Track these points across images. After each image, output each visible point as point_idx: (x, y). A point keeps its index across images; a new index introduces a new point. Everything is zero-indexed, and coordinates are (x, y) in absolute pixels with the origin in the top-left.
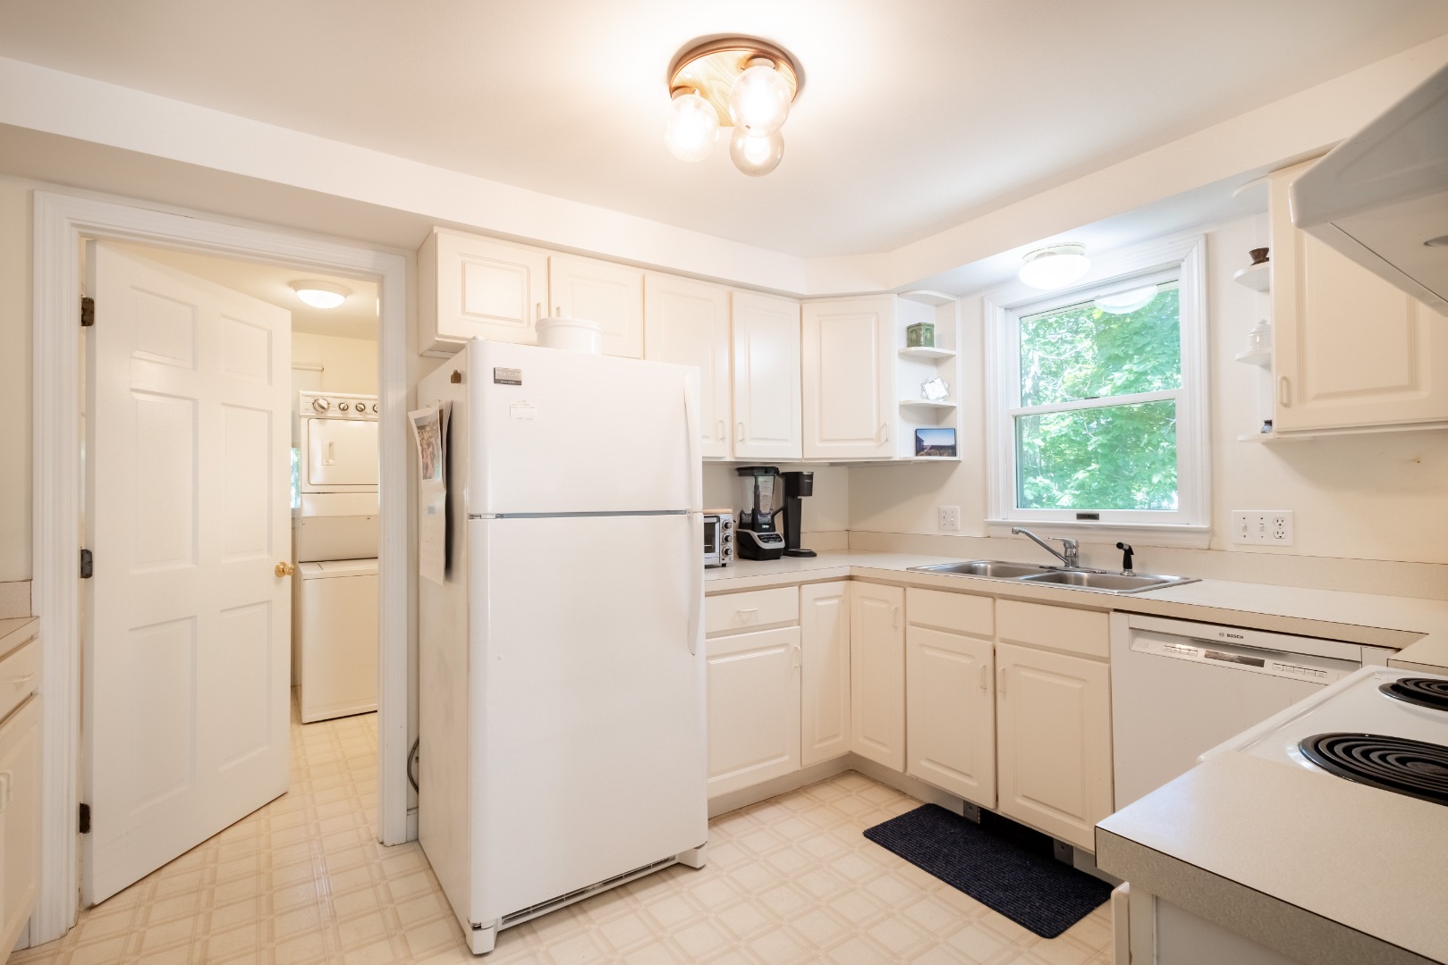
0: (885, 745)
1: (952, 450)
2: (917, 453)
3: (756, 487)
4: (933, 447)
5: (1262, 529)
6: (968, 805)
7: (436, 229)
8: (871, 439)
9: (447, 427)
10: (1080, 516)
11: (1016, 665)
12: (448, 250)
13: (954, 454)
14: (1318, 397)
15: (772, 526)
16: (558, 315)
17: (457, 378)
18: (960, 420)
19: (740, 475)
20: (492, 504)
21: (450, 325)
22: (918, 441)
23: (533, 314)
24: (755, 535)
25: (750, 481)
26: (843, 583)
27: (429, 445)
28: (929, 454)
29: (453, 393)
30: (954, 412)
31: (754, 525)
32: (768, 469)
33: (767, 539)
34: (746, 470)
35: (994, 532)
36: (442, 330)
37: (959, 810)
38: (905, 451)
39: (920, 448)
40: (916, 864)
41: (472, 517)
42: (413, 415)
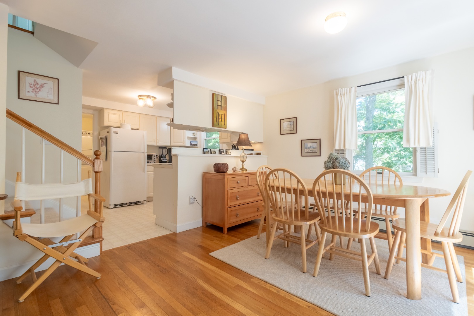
3: (163, 150)
4: (193, 144)
7: (104, 109)
8: (182, 143)
9: (106, 138)
12: (106, 112)
13: (197, 145)
15: (165, 157)
16: (124, 123)
17: (108, 132)
18: (198, 140)
19: (160, 148)
20: (113, 150)
21: (106, 123)
23: (120, 122)
24: (161, 158)
25: (161, 150)
27: (103, 141)
29: (107, 134)
30: (197, 138)
31: (162, 157)
32: (165, 147)
33: (163, 159)
34: (161, 147)
36: (105, 124)
38: (188, 145)
39: (191, 144)
41: (110, 151)
42: (100, 137)
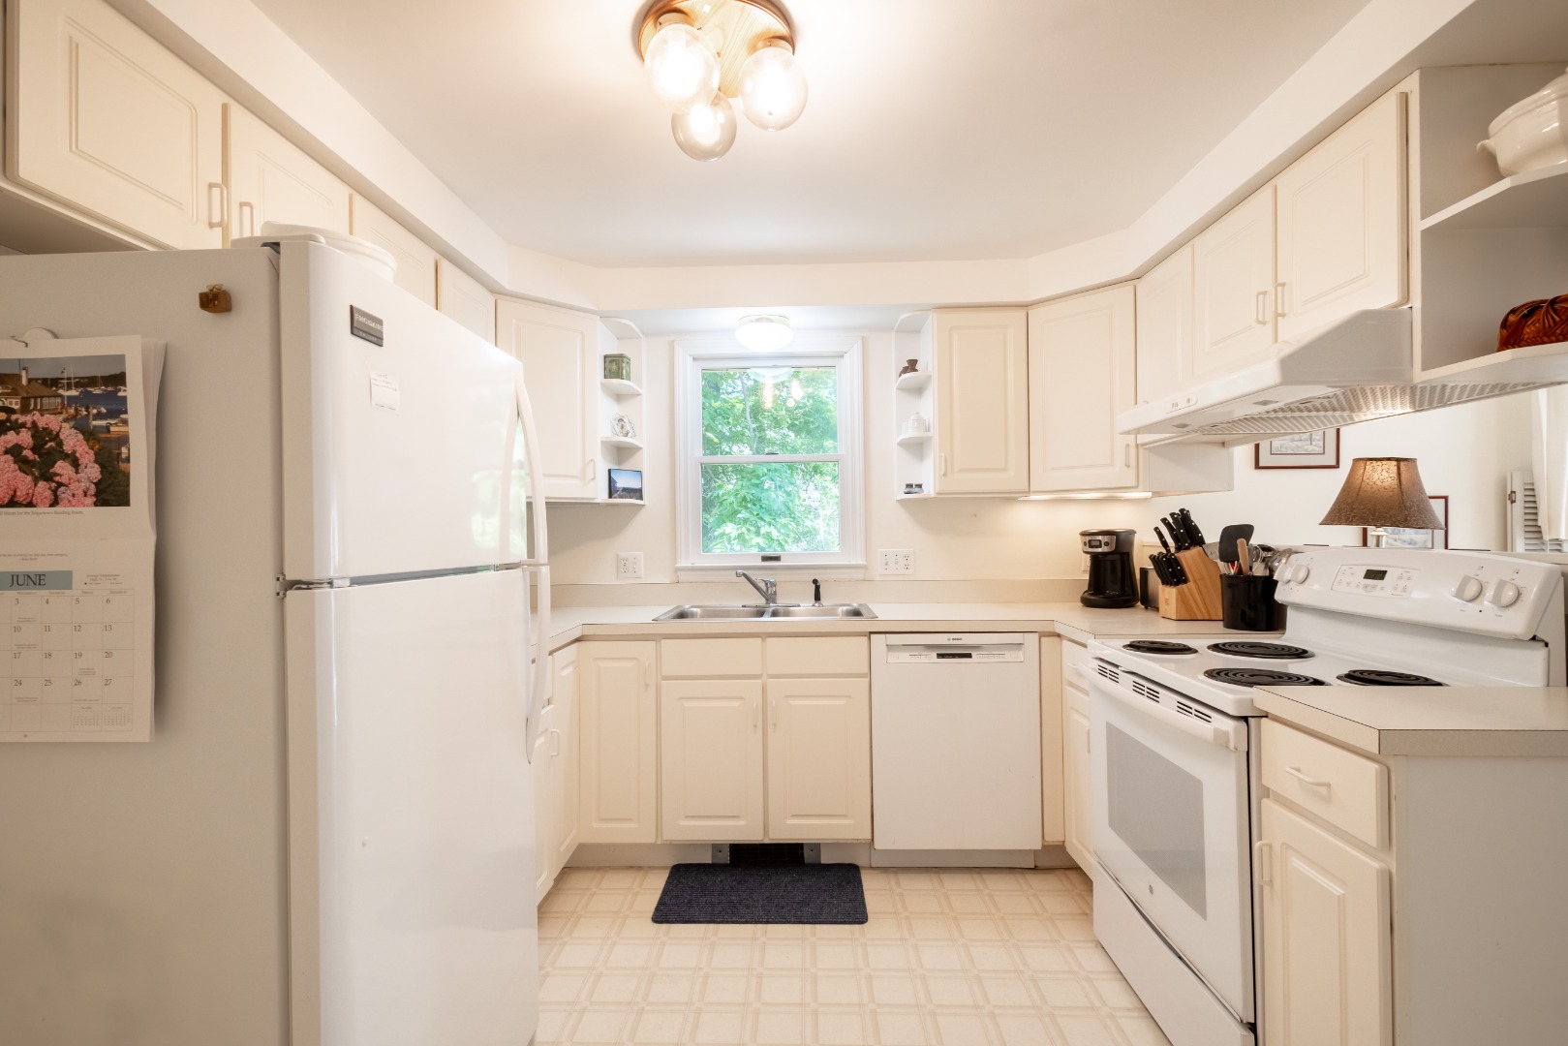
0: (630, 819)
1: (637, 493)
2: (610, 496)
4: (624, 489)
5: (897, 563)
6: (716, 847)
8: (576, 477)
10: (765, 559)
11: (787, 696)
13: (641, 498)
14: (962, 471)
18: (645, 462)
22: (611, 481)
26: (576, 645)
28: (622, 497)
30: (640, 452)
35: (683, 576)
37: (707, 858)
38: (601, 495)
39: (612, 490)
40: (727, 922)
